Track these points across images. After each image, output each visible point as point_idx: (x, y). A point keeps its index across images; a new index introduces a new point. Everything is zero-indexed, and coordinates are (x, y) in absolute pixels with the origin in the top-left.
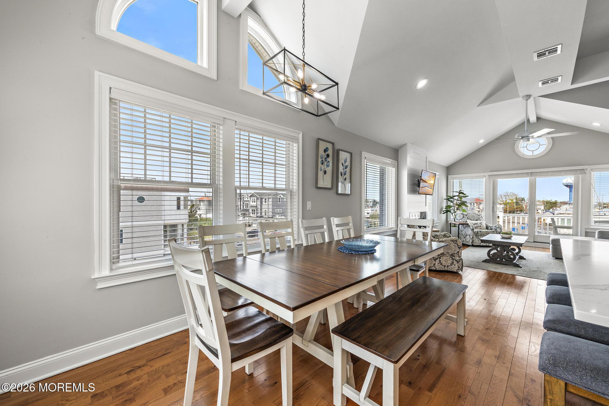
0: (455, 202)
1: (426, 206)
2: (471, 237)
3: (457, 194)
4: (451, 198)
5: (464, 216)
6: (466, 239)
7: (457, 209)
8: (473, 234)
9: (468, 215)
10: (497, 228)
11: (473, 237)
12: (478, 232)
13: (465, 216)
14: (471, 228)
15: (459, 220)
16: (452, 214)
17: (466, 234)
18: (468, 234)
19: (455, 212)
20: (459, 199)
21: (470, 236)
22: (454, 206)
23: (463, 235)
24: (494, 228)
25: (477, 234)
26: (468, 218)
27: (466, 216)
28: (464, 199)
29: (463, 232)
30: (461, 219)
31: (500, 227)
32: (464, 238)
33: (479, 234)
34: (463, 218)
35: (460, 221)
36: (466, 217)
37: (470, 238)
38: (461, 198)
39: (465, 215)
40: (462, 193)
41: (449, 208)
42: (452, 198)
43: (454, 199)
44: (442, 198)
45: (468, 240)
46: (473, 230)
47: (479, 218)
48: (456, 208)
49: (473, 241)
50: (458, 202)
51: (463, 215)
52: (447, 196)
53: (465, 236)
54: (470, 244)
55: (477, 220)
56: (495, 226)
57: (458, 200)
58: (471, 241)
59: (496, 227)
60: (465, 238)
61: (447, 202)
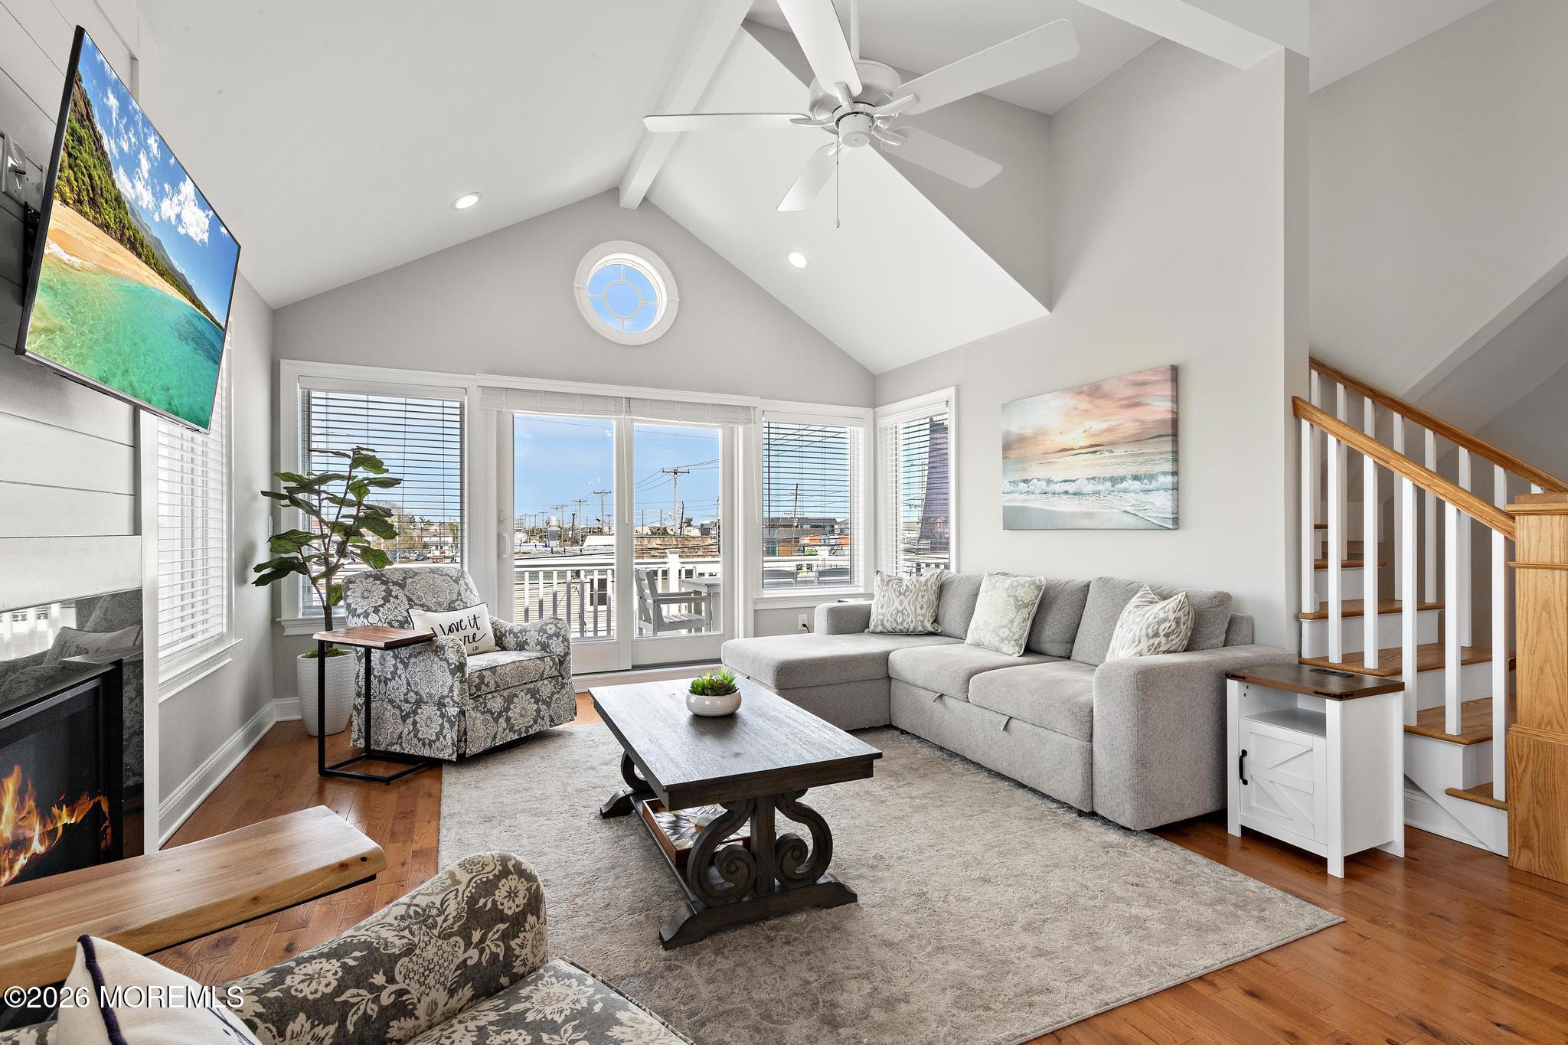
0: (330, 512)
1: (137, 530)
2: (453, 711)
3: (342, 466)
4: (307, 486)
5: (389, 592)
6: (415, 723)
7: (342, 552)
8: (462, 692)
9: (409, 581)
10: (550, 637)
11: (462, 713)
12: (481, 678)
13: (395, 590)
14: (453, 658)
15: (366, 615)
16: (314, 580)
17: (412, 697)
18: (430, 695)
19: (331, 570)
20: (351, 496)
21: (441, 705)
22: (323, 536)
23: (391, 701)
24: (533, 637)
25: (478, 688)
26: (410, 600)
27: (402, 586)
28: (376, 496)
29: (398, 688)
30: (376, 611)
31: (562, 633)
32: (404, 719)
33: (487, 685)
34: (386, 600)
35: (373, 619)
36: (401, 596)
37: (442, 716)
38: (360, 488)
39: (395, 583)
40: (375, 464)
41: (290, 545)
42: (312, 491)
43: (319, 493)
44: (247, 484)
45: (428, 732)
46: (461, 667)
47: (459, 594)
48: (333, 550)
49: (463, 736)
50: (345, 511)
51: (385, 583)
52: (275, 474)
53: (406, 707)
54: (449, 753)
55: (451, 608)
56: (542, 630)
57: (342, 502)
58: (451, 735)
59: (545, 632)
60: (410, 721)
61: (275, 514)
